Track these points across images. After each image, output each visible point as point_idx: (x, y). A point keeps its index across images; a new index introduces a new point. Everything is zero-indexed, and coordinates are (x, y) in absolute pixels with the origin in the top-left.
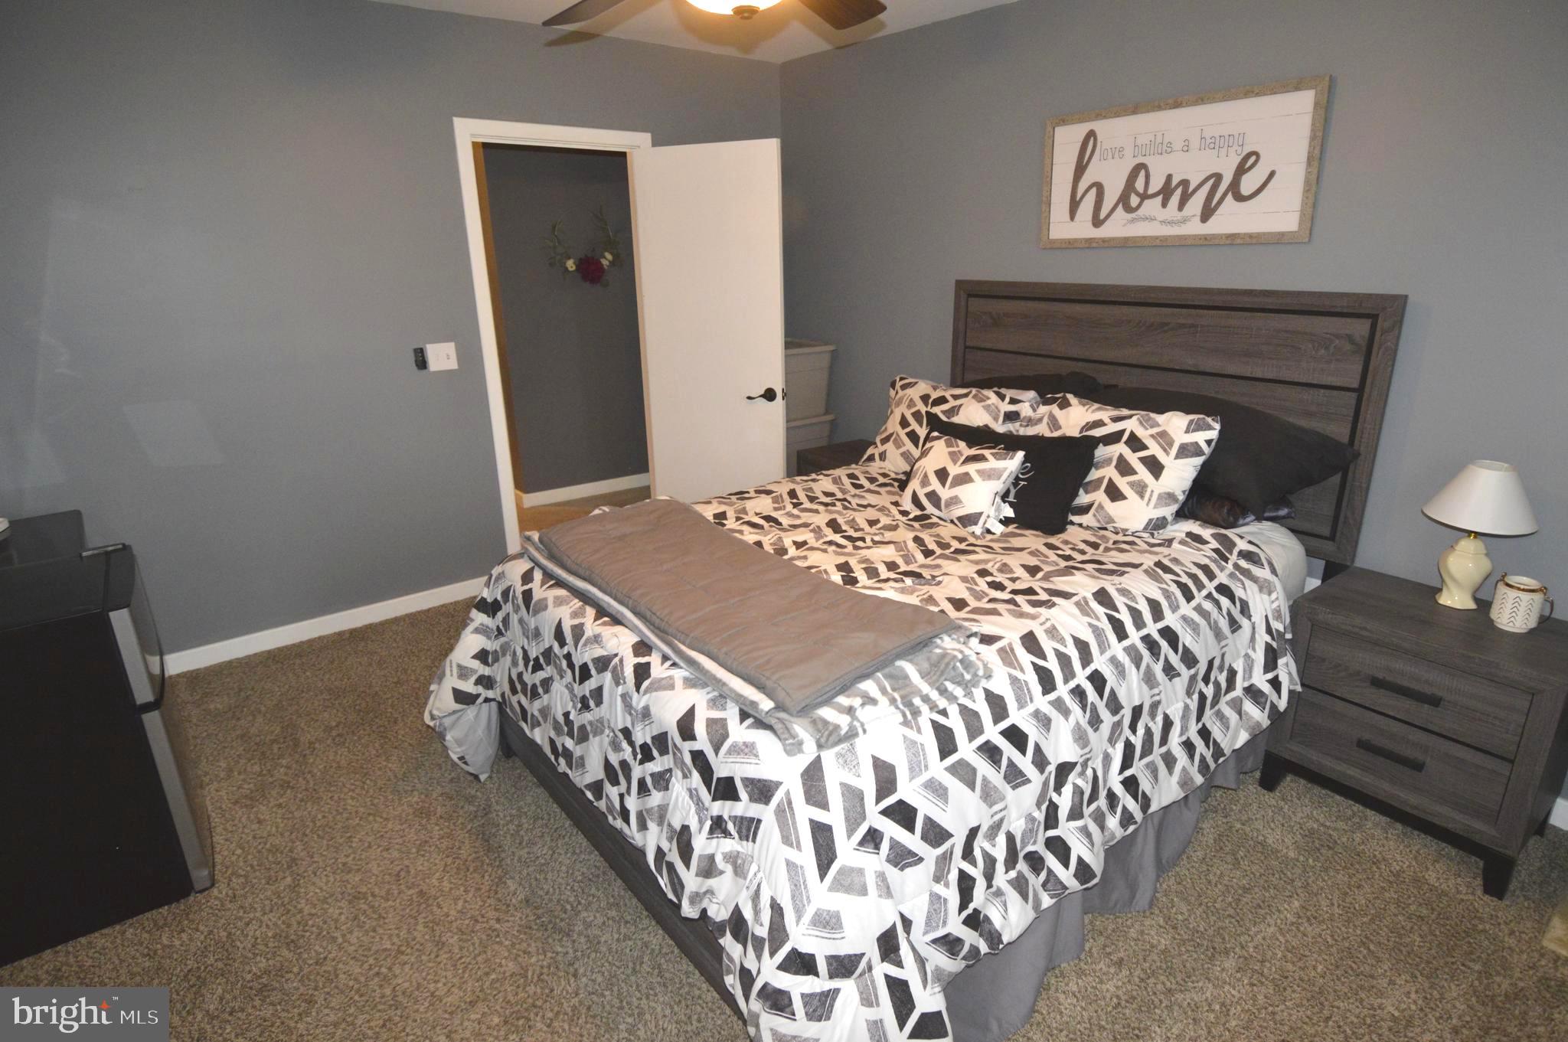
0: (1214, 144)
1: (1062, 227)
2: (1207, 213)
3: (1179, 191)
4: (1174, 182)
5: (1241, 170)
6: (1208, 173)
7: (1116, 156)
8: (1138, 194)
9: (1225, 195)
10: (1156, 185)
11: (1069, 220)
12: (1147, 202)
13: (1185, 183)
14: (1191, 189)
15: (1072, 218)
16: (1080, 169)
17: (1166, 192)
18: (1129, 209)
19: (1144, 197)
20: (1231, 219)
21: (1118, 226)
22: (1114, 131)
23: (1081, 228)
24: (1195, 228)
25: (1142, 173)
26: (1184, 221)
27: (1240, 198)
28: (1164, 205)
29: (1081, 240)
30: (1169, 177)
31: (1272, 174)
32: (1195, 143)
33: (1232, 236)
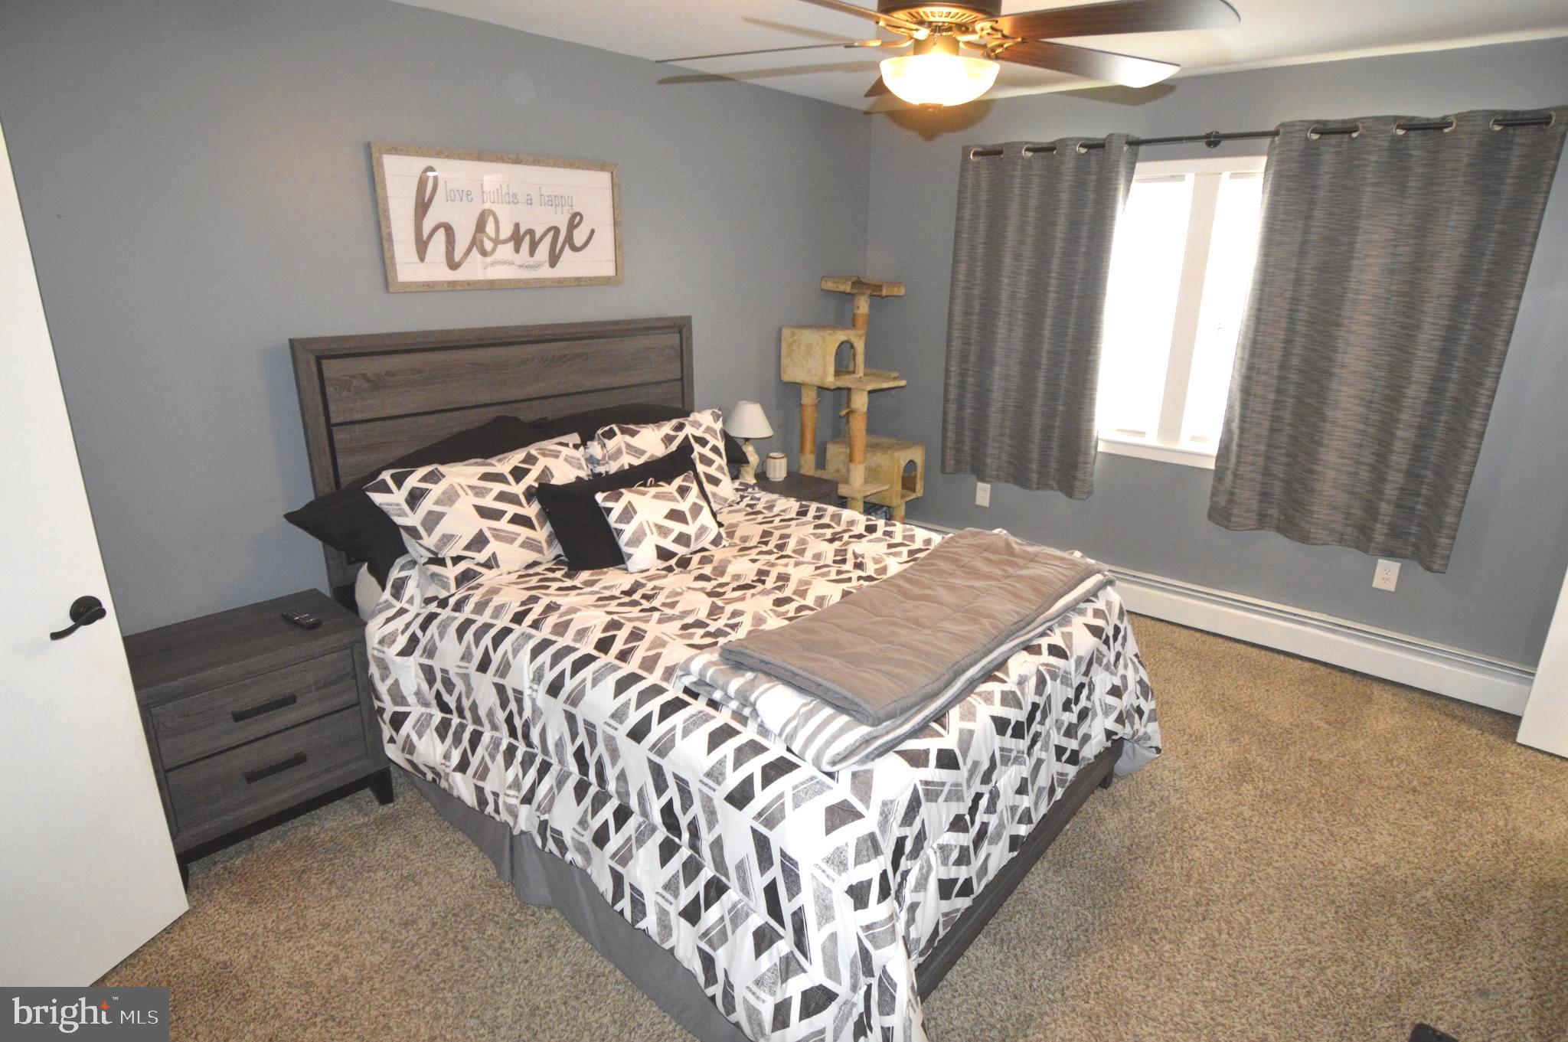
0: (552, 201)
1: (409, 269)
2: (554, 260)
3: (527, 239)
4: (522, 231)
5: (572, 226)
6: (548, 227)
7: (464, 198)
8: (490, 239)
9: (563, 248)
10: (506, 232)
11: (418, 260)
12: (500, 247)
13: (531, 232)
14: (537, 237)
15: (422, 259)
16: (422, 207)
17: (517, 238)
18: (484, 253)
19: (497, 242)
20: (571, 265)
21: (475, 269)
22: (451, 173)
23: (434, 269)
24: (546, 272)
25: (491, 220)
26: (538, 266)
27: (575, 249)
28: (517, 250)
29: (442, 283)
30: (517, 226)
31: (593, 232)
32: (536, 199)
33: (578, 279)
